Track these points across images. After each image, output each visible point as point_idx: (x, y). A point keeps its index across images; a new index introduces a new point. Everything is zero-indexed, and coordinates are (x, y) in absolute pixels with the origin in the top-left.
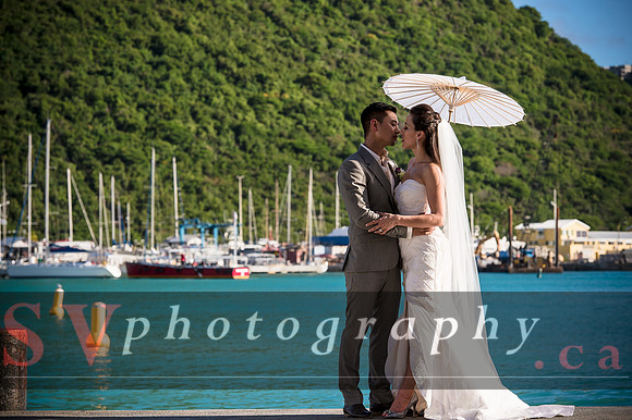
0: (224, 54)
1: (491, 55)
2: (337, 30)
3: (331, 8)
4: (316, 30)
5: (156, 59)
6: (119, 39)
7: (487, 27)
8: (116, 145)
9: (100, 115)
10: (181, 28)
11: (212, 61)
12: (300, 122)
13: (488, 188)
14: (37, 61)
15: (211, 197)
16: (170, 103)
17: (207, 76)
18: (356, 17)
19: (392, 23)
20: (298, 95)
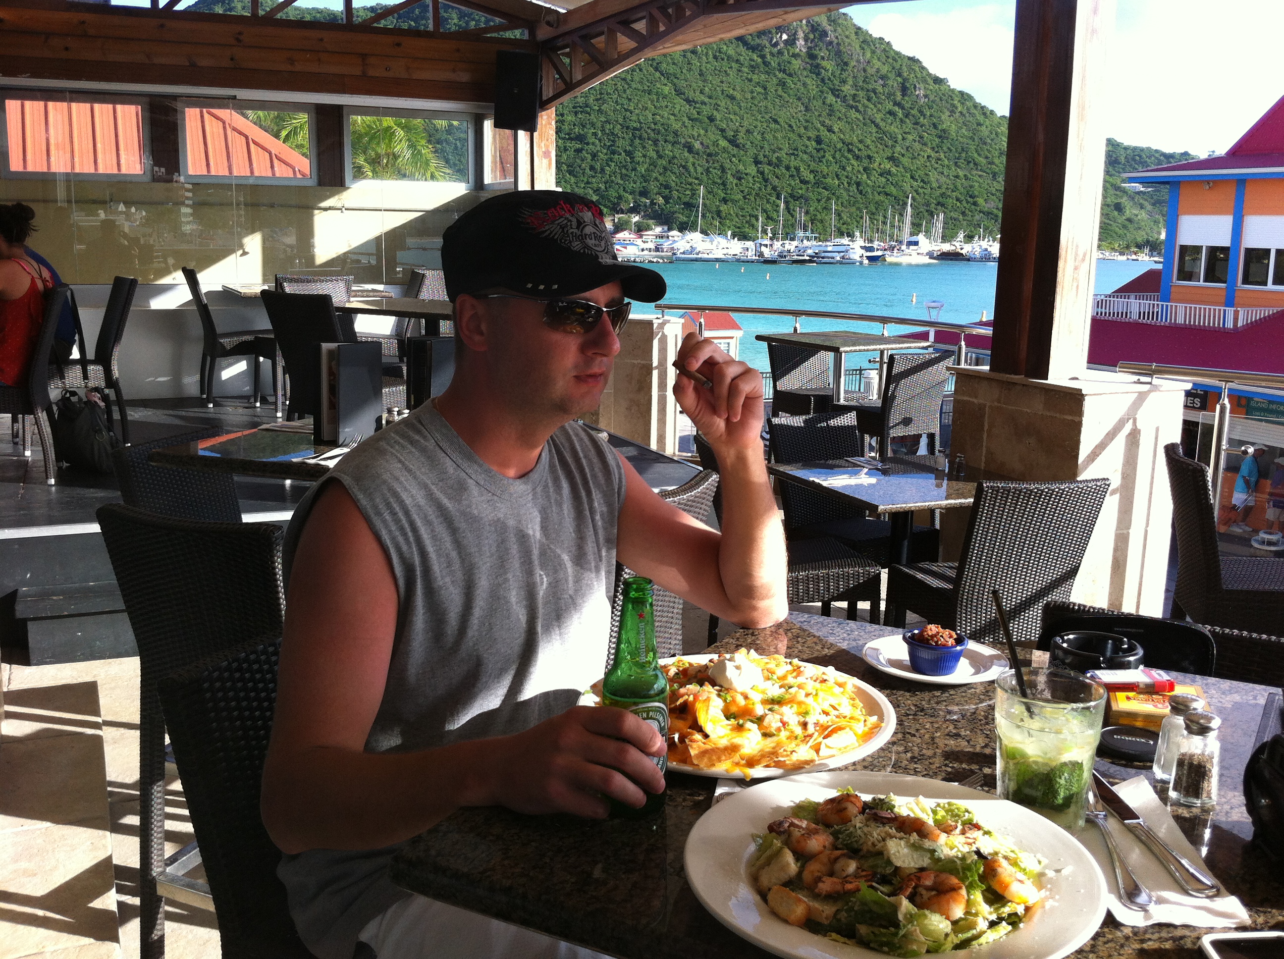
0: (852, 144)
1: (985, 143)
2: (907, 130)
3: (904, 119)
4: (896, 130)
5: (818, 147)
6: (800, 136)
7: (983, 128)
8: (800, 191)
9: (792, 176)
10: (830, 130)
11: (846, 148)
12: (888, 180)
13: (981, 215)
14: (762, 148)
15: (845, 218)
16: (826, 171)
17: (843, 156)
18: (916, 123)
19: (935, 126)
20: (888, 165)
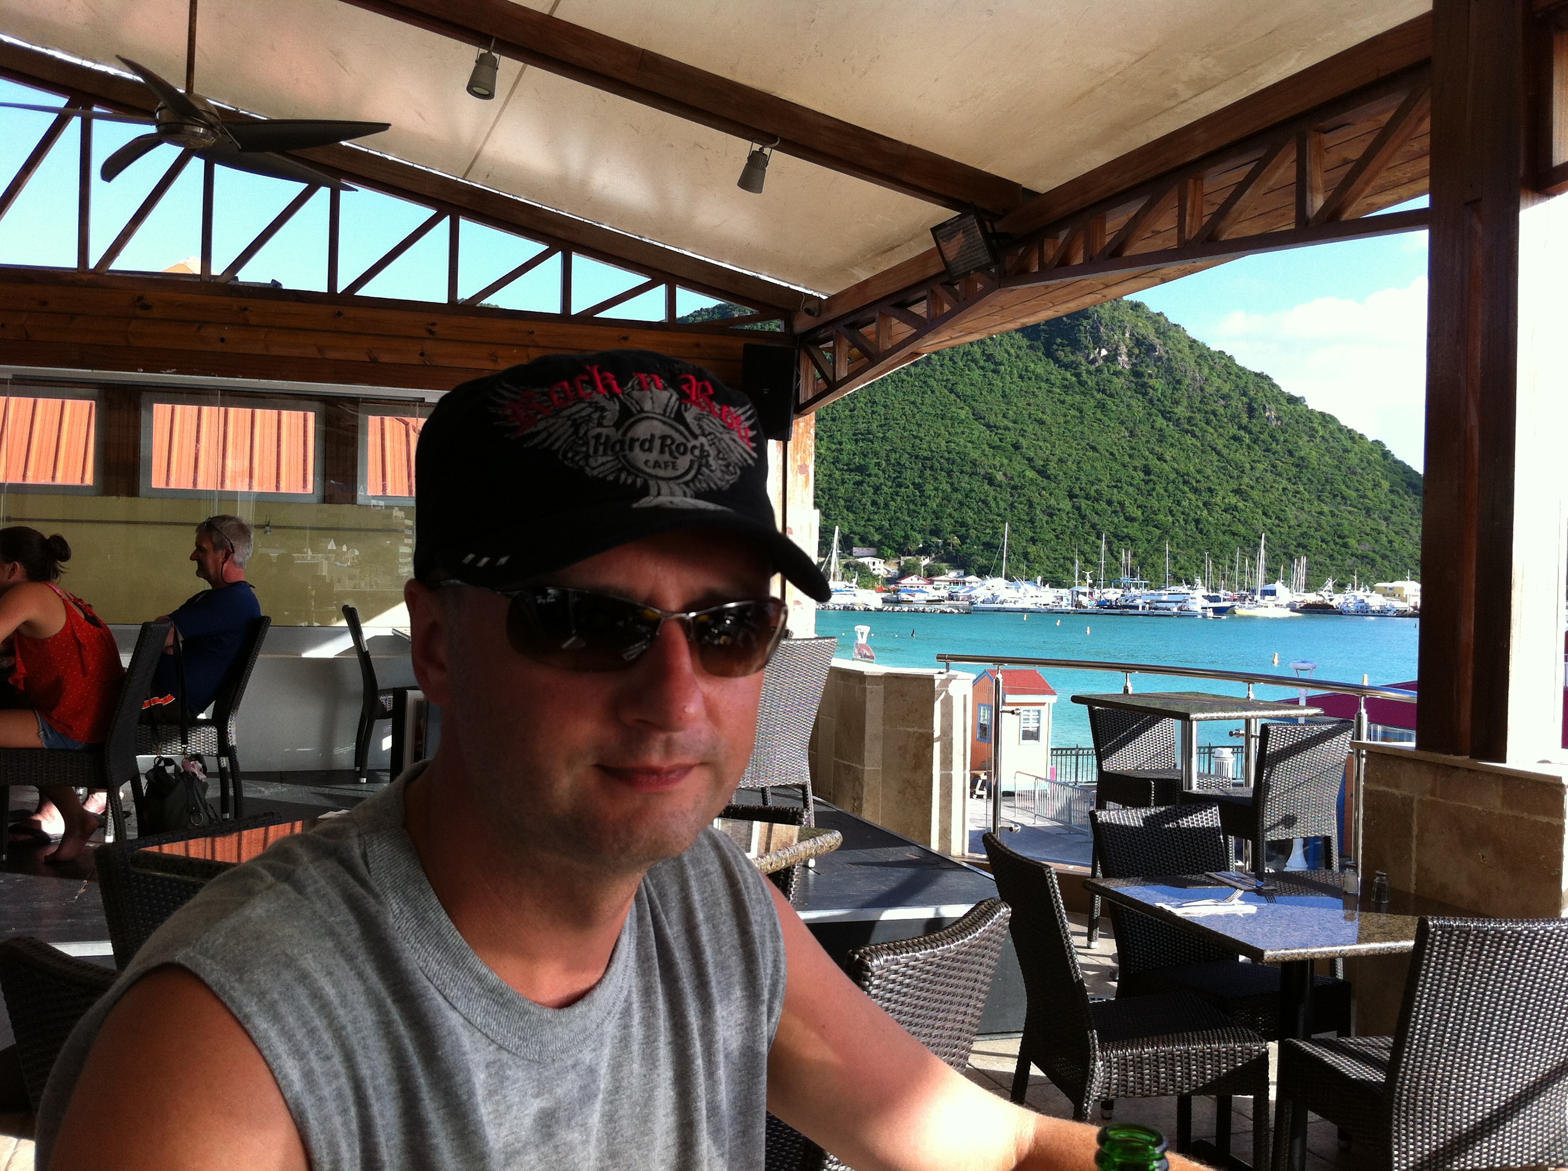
0: (1188, 475)
1: (1355, 474)
2: (1256, 458)
3: (1252, 444)
4: (1242, 458)
5: (1147, 478)
6: (1124, 466)
7: (1352, 455)
8: (1125, 530)
9: (1115, 512)
10: (1161, 458)
11: (1181, 479)
12: (1235, 517)
13: (1354, 558)
14: (1077, 479)
15: (1182, 561)
16: (1156, 505)
17: (1177, 488)
18: (1267, 450)
19: (1291, 453)
20: (1233, 500)
